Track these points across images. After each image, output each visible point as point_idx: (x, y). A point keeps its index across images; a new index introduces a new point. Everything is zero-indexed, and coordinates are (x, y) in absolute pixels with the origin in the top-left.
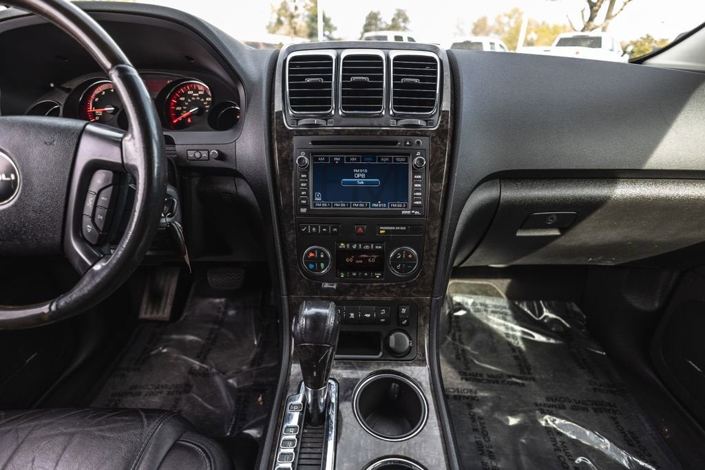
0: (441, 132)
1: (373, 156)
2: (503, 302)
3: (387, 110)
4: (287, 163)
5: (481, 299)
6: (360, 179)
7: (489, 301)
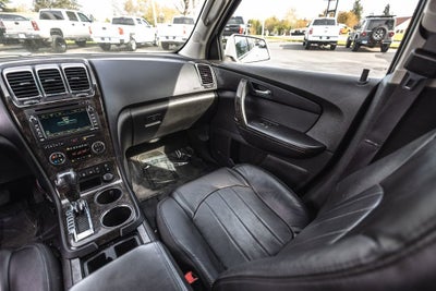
0: (96, 97)
1: (69, 111)
2: (164, 156)
3: (68, 91)
4: (25, 122)
5: (154, 158)
6: (66, 121)
7: (158, 158)
